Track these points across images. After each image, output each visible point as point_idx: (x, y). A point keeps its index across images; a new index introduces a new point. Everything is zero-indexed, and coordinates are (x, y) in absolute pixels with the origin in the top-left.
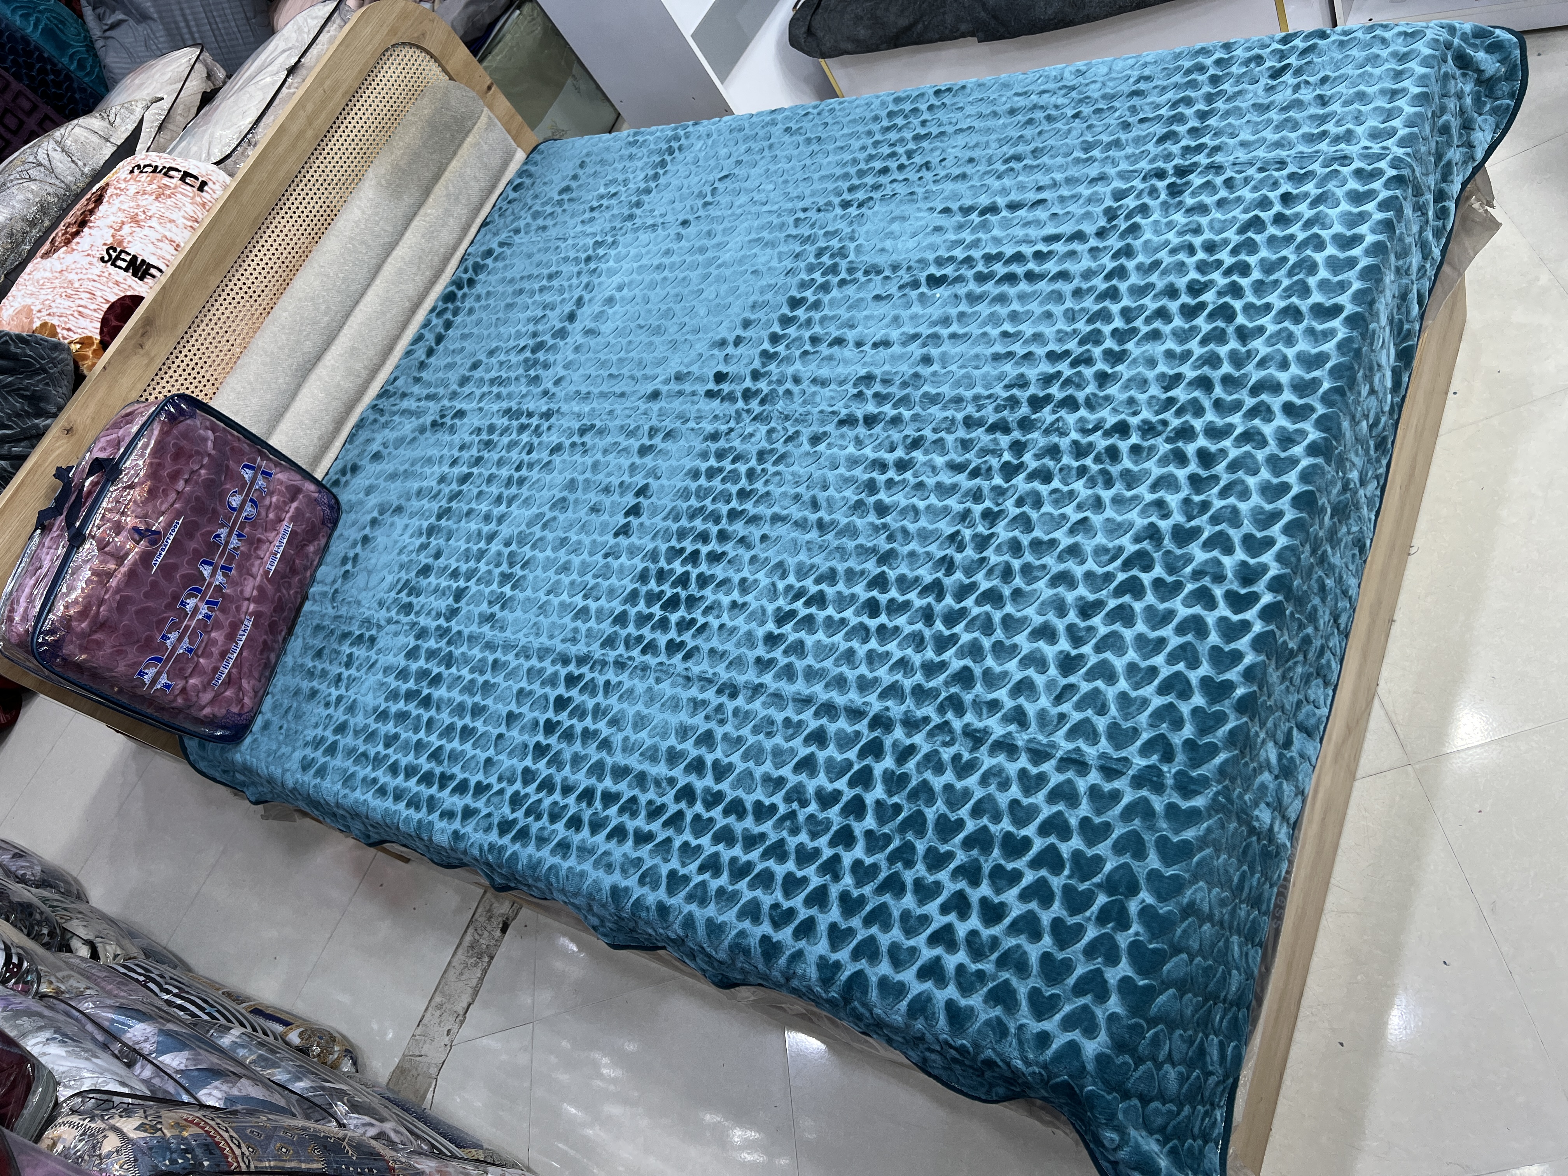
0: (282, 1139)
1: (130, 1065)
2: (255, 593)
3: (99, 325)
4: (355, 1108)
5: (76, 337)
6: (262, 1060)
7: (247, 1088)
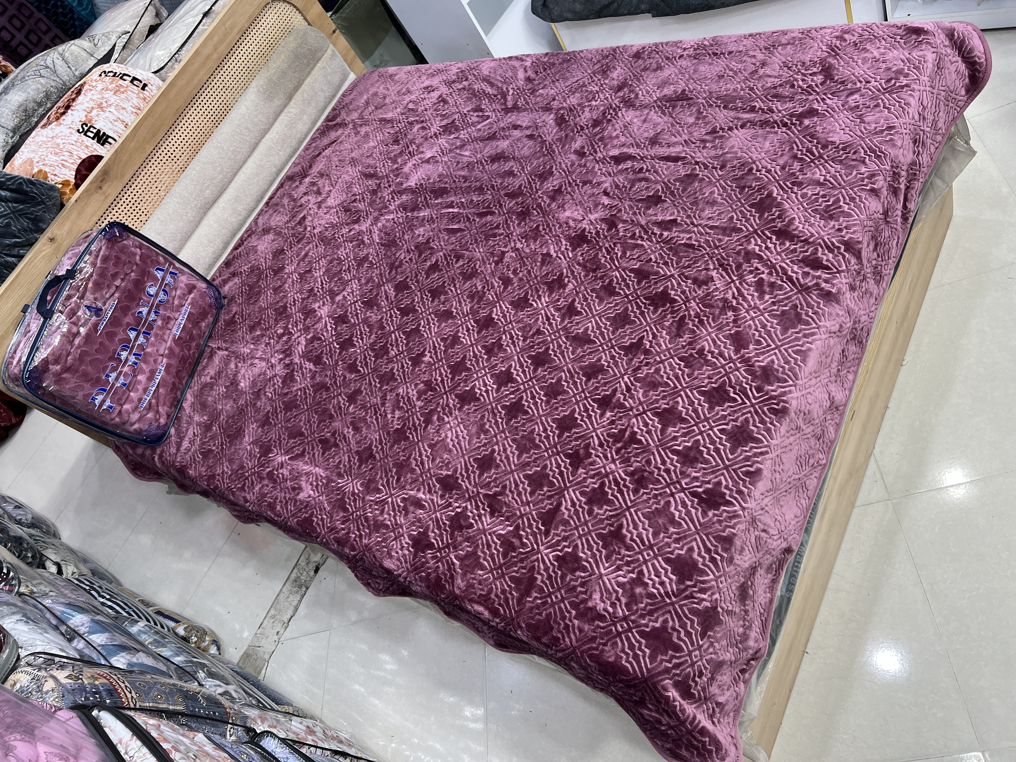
0: (158, 690)
1: (70, 640)
2: (167, 352)
3: (74, 173)
4: (211, 675)
5: (59, 180)
6: (156, 643)
7: (143, 658)
